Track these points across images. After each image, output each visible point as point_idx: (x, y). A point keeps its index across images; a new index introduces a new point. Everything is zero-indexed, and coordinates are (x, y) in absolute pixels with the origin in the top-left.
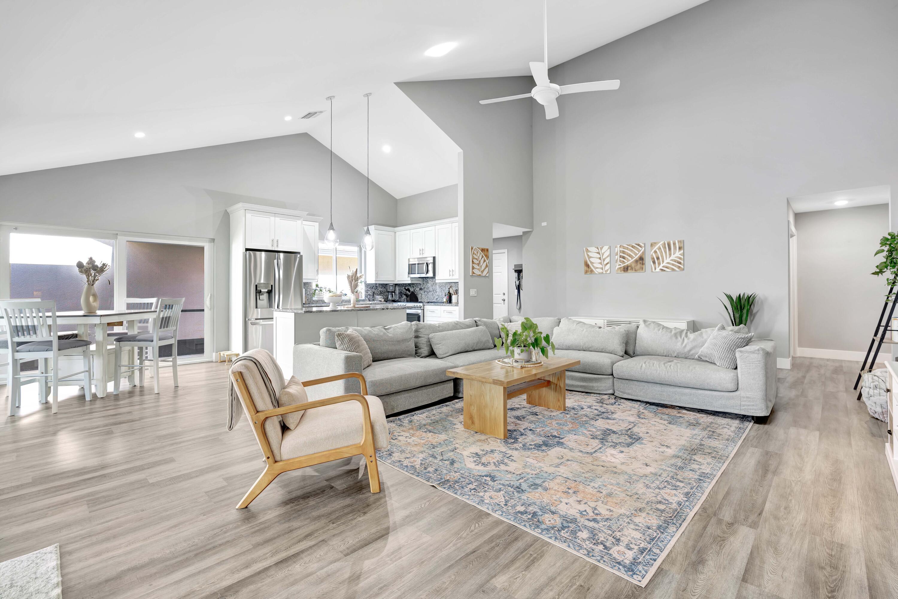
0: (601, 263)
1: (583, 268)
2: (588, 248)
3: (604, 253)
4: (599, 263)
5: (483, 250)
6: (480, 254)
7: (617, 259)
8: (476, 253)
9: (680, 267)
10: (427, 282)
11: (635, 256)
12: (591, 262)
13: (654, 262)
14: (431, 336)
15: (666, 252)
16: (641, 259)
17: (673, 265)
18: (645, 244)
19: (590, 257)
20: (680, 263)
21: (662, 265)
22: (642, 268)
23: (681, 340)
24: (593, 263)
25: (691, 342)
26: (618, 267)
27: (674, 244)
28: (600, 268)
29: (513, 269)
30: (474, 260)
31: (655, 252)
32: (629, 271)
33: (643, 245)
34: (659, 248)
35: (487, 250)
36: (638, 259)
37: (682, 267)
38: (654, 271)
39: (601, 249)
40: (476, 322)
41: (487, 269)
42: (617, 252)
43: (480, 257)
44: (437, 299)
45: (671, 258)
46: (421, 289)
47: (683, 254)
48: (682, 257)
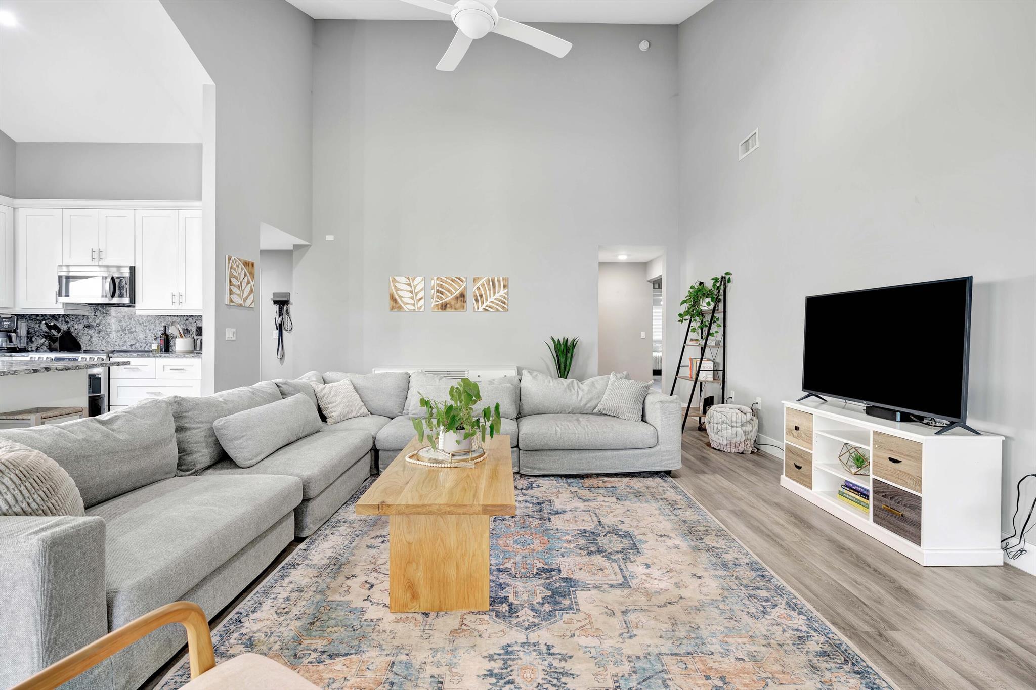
0: (412, 298)
1: (388, 303)
2: (396, 278)
3: (417, 285)
4: (410, 298)
5: (246, 263)
6: (242, 269)
7: (434, 294)
8: (235, 267)
9: (504, 307)
10: (107, 314)
11: (455, 292)
12: (399, 296)
13: (477, 300)
14: (216, 423)
15: (489, 290)
16: (462, 295)
17: (497, 304)
18: (466, 278)
19: (397, 289)
20: (504, 303)
21: (485, 304)
22: (464, 307)
23: (576, 393)
24: (402, 297)
25: (587, 394)
26: (434, 304)
27: (499, 281)
28: (411, 304)
29: (271, 299)
30: (233, 279)
31: (478, 288)
32: (448, 309)
33: (465, 279)
34: (483, 285)
35: (253, 265)
36: (458, 295)
37: (506, 307)
38: (476, 310)
39: (413, 279)
40: (278, 386)
41: (252, 295)
42: (434, 285)
43: (242, 276)
44: (132, 345)
45: (495, 297)
46: (88, 326)
47: (507, 293)
48: (507, 296)
